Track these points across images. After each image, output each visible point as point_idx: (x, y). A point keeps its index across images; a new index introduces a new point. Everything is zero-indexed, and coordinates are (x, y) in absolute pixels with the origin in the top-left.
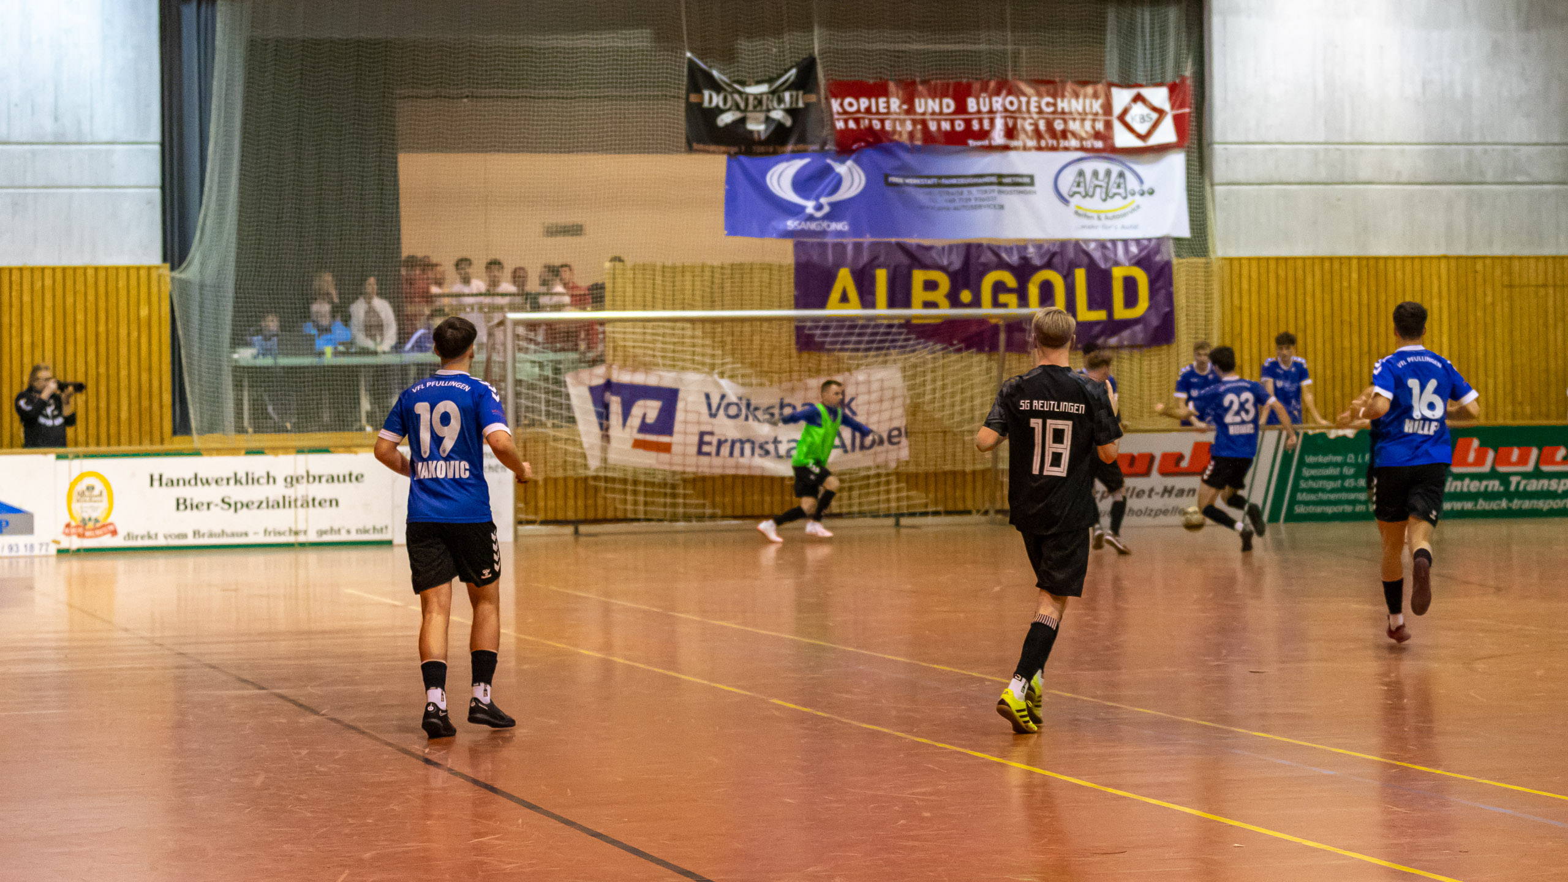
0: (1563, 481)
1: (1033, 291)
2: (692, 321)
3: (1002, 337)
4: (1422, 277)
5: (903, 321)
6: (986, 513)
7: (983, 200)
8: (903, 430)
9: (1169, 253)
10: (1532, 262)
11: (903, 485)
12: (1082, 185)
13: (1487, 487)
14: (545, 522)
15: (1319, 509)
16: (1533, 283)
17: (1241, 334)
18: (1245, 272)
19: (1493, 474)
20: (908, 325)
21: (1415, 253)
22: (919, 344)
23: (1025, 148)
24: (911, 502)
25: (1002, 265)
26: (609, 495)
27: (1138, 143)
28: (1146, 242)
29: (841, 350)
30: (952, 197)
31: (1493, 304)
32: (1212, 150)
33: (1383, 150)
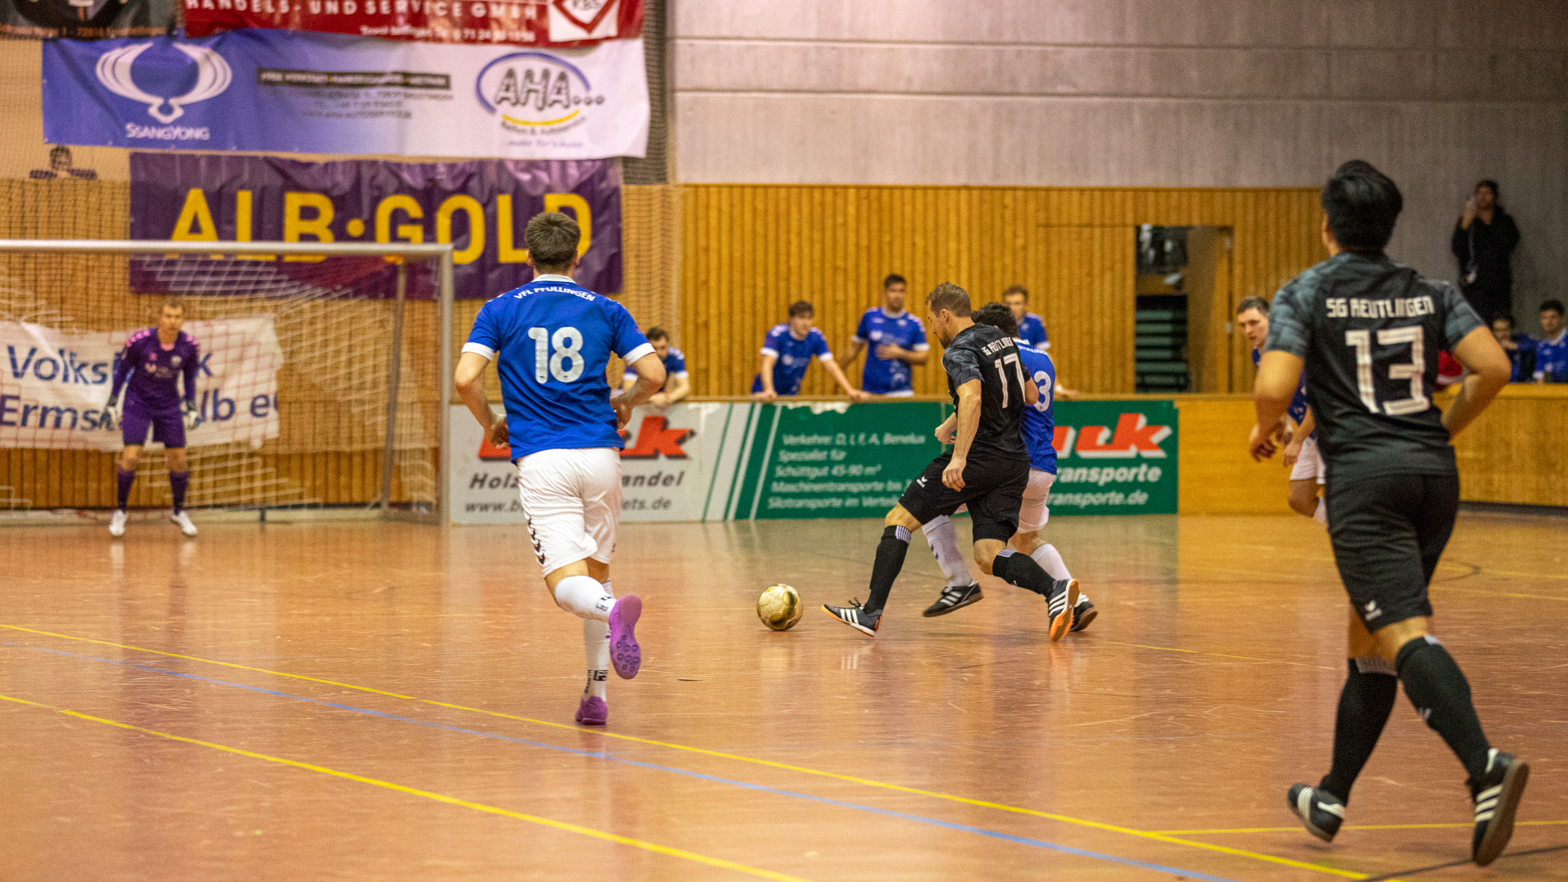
0: (1106, 470)
1: (443, 222)
3: (402, 281)
4: (937, 213)
5: (272, 258)
6: (377, 505)
7: (384, 105)
8: (271, 398)
9: (616, 177)
10: (1075, 194)
11: (271, 470)
12: (512, 89)
15: (800, 503)
16: (1076, 221)
17: (706, 282)
18: (713, 202)
20: (279, 263)
21: (929, 181)
22: (293, 287)
23: (437, 39)
24: (282, 493)
25: (403, 189)
27: (580, 34)
28: (589, 164)
29: (190, 293)
30: (346, 101)
31: (1025, 248)
32: (674, 46)
33: (890, 50)
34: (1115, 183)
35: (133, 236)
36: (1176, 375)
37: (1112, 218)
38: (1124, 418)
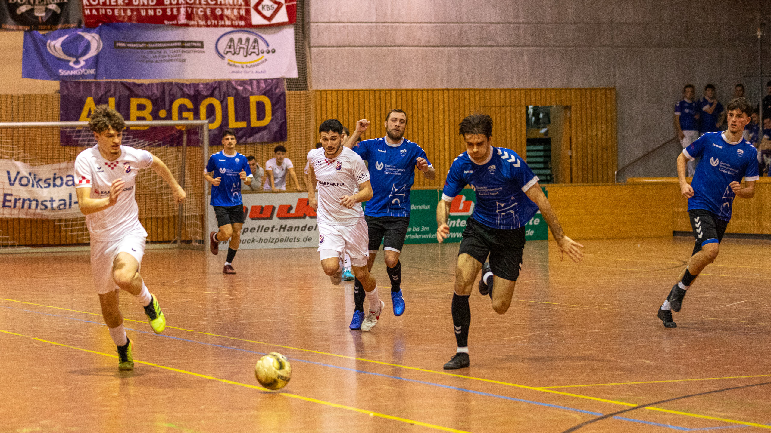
1: (203, 110)
3: (185, 137)
4: (433, 102)
6: (175, 242)
7: (173, 56)
9: (283, 87)
10: (498, 92)
12: (232, 47)
16: (498, 104)
18: (329, 98)
21: (429, 87)
22: (135, 141)
23: (198, 26)
25: (184, 95)
27: (265, 22)
28: (270, 81)
30: (154, 55)
32: (309, 26)
33: (410, 26)
34: (516, 87)
35: (62, 120)
36: (546, 175)
37: (515, 102)
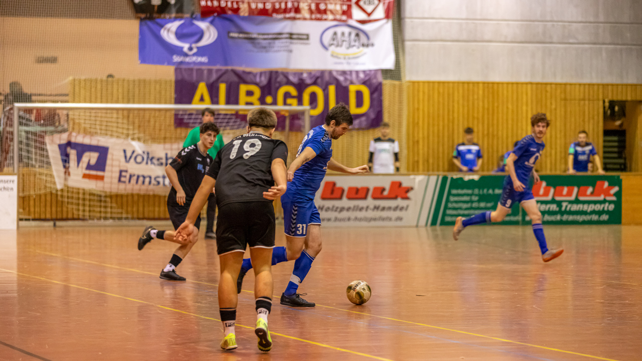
0: (591, 206)
1: (306, 97)
2: (117, 110)
3: (287, 122)
4: (517, 94)
5: (233, 112)
7: (281, 47)
9: (380, 78)
10: (577, 87)
12: (336, 40)
13: (549, 208)
14: (34, 220)
16: (577, 98)
17: (418, 123)
18: (421, 89)
19: (553, 201)
20: (236, 115)
21: (514, 80)
23: (304, 19)
25: (289, 83)
26: (70, 206)
27: (366, 17)
28: (368, 72)
31: (556, 109)
32: (405, 21)
33: (498, 24)
34: (595, 81)
35: (176, 103)
36: (620, 164)
37: (593, 96)
38: (599, 183)
